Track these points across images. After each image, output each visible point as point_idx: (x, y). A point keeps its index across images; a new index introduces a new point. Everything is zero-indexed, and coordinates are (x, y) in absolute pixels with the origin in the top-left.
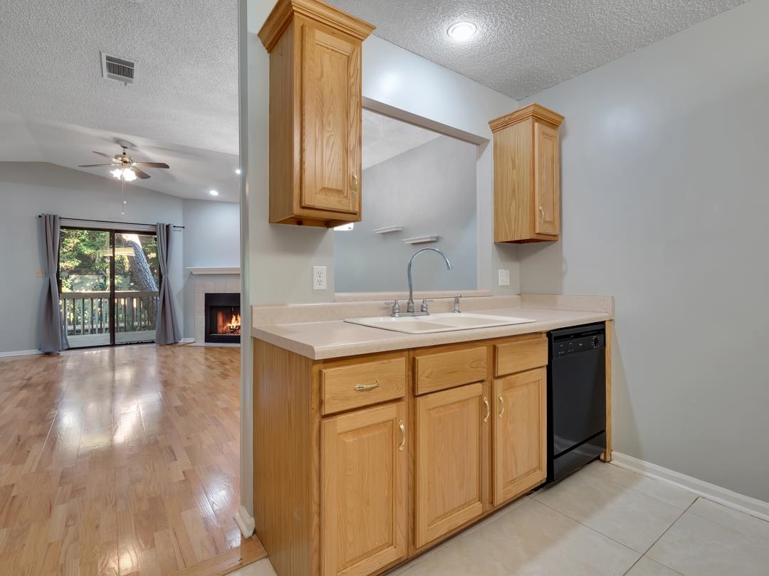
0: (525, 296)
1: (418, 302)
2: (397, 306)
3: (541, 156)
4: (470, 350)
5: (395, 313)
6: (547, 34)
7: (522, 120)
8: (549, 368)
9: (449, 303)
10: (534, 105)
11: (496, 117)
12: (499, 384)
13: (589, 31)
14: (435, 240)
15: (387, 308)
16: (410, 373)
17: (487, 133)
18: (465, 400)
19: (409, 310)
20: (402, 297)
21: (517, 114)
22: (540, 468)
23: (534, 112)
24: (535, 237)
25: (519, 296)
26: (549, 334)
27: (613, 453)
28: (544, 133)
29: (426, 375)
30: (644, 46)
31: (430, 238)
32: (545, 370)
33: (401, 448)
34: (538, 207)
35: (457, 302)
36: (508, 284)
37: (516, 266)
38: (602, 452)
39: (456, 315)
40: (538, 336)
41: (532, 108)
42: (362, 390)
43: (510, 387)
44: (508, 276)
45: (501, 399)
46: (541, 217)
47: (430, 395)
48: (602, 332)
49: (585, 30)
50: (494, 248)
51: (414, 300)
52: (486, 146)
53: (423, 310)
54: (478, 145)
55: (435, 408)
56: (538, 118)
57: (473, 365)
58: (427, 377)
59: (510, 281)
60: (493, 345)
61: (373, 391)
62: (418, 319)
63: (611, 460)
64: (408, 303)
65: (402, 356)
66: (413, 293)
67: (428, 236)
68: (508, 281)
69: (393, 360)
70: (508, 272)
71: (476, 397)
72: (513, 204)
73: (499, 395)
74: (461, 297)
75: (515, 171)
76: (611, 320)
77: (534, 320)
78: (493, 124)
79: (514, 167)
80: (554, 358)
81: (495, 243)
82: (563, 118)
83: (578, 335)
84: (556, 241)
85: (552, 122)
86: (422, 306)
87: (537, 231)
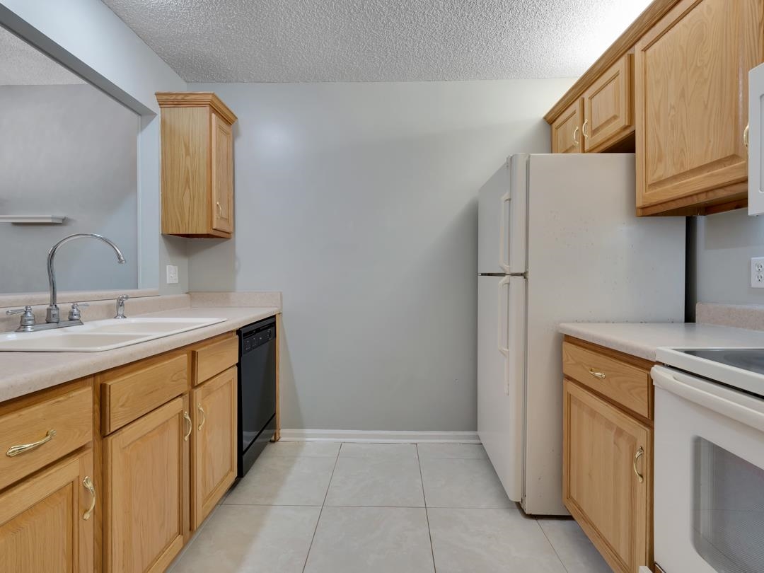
0: (196, 296)
1: (64, 307)
2: (29, 314)
3: (218, 149)
4: (170, 361)
5: (25, 326)
6: (233, 29)
7: (198, 105)
8: (239, 365)
9: (109, 306)
10: (213, 94)
11: (166, 91)
12: (198, 393)
13: (270, 46)
14: (60, 222)
15: (8, 319)
16: (97, 407)
17: (153, 105)
18: (164, 423)
19: (51, 320)
20: (39, 300)
21: (193, 97)
22: (231, 470)
23: (212, 101)
24: (212, 232)
25: (186, 295)
26: (238, 332)
27: (281, 431)
28: (220, 128)
29: (120, 404)
30: (306, 82)
31: (52, 218)
32: (236, 368)
33: (87, 516)
34: (215, 202)
35: (121, 303)
36: (177, 282)
37: (184, 261)
38: (272, 435)
39: (120, 321)
40: (230, 334)
41: (210, 97)
42: (22, 453)
43: (209, 392)
44: (177, 272)
45: (201, 409)
46: (218, 211)
47: (124, 430)
48: (273, 325)
49: (267, 44)
50: (162, 240)
51: (58, 305)
52: (153, 119)
53: (73, 319)
54: (140, 115)
55: (130, 444)
56: (214, 109)
57: (174, 379)
58: (122, 406)
59: (179, 278)
60: (192, 352)
61: (41, 449)
62: (66, 331)
63: (279, 438)
64: (49, 310)
65: (84, 386)
66: (58, 295)
67: (50, 216)
68: (177, 278)
69: (75, 394)
70: (176, 267)
71: (175, 415)
72: (187, 192)
73: (198, 405)
74: (127, 298)
75: (188, 158)
76: (279, 314)
77: (226, 319)
78: (160, 97)
79: (187, 153)
80: (243, 355)
81: (162, 234)
82: (236, 118)
83: (258, 330)
84: (229, 238)
85: (228, 119)
86: (72, 313)
87: (215, 227)
